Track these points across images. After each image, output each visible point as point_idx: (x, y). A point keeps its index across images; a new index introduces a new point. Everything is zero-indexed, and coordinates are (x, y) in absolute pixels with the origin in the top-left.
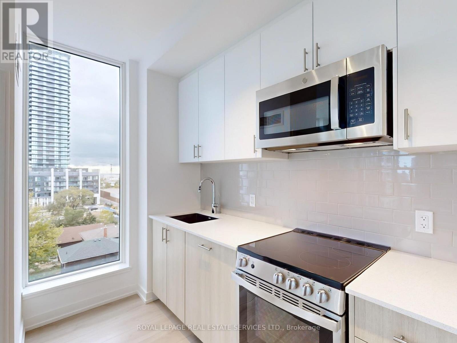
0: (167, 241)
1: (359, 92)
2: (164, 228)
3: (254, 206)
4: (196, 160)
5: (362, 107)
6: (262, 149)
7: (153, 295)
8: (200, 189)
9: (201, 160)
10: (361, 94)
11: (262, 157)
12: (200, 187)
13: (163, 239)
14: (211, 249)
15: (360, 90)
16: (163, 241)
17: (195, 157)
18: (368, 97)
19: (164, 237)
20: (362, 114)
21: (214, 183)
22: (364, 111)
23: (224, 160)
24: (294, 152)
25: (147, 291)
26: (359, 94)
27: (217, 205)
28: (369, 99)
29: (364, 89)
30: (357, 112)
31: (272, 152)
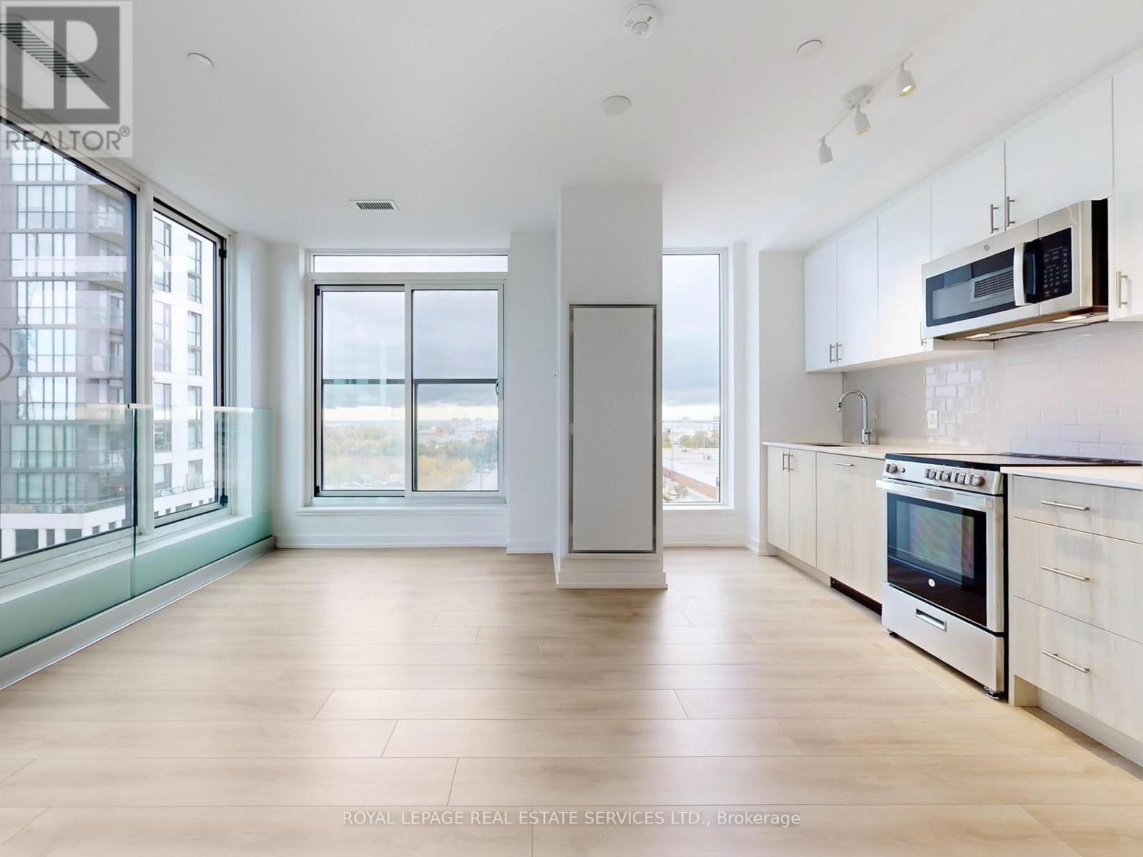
0: (789, 470)
1: (1054, 258)
2: (785, 454)
4: (834, 365)
5: (1058, 276)
6: (935, 338)
7: (770, 545)
8: (839, 406)
9: (841, 364)
10: (1057, 260)
11: (934, 349)
12: (840, 403)
13: (784, 468)
14: (852, 465)
15: (1056, 255)
16: (784, 470)
17: (831, 361)
18: (1065, 263)
19: (786, 466)
20: (1057, 283)
21: (865, 397)
22: (1061, 280)
23: (877, 359)
24: (1002, 339)
25: (761, 539)
26: (1054, 261)
27: (871, 431)
28: (1065, 266)
29: (1060, 254)
30: (1052, 282)
31: (951, 341)
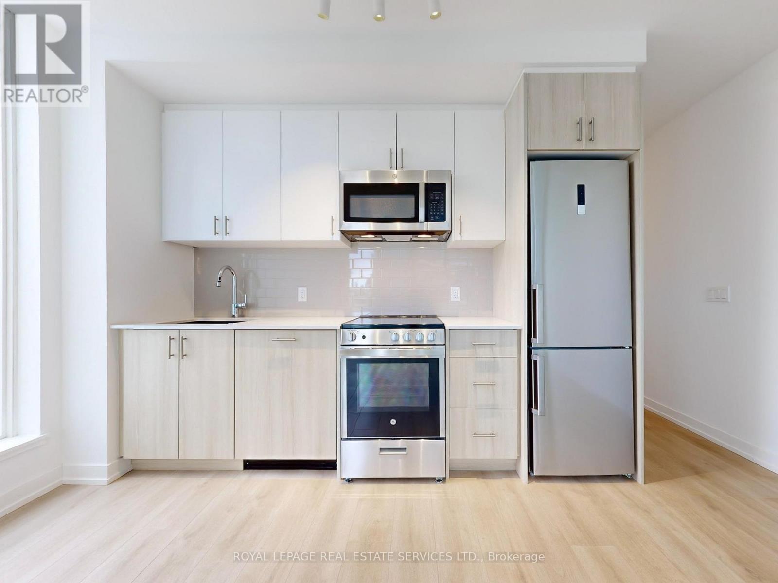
0: (180, 356)
1: (436, 198)
2: (171, 338)
3: (305, 300)
4: (218, 238)
5: (438, 209)
6: (343, 232)
8: (219, 282)
9: (228, 239)
10: (438, 200)
12: (220, 278)
13: (170, 356)
14: (295, 339)
15: (437, 196)
16: (170, 358)
17: (215, 233)
18: (442, 203)
19: (173, 352)
20: (438, 213)
21: (235, 274)
26: (436, 200)
27: (243, 305)
29: (440, 197)
30: (435, 212)
